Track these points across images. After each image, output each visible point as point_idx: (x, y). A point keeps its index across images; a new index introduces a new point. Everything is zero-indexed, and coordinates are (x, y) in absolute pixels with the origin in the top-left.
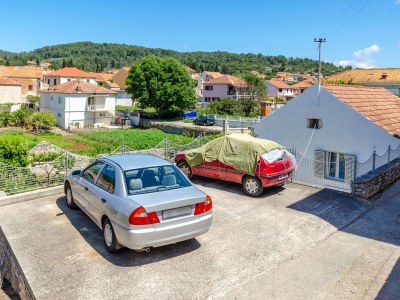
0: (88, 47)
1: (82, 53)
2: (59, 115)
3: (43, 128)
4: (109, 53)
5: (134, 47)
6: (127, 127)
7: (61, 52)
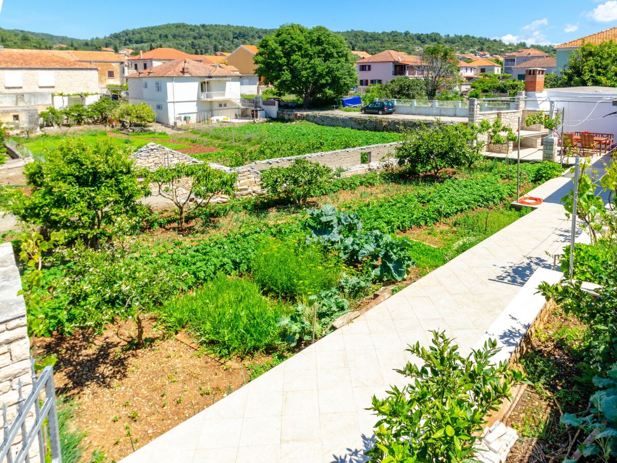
0: (181, 30)
1: (174, 36)
2: (159, 107)
3: (136, 125)
4: (209, 36)
5: (241, 28)
6: (260, 119)
7: (145, 36)
